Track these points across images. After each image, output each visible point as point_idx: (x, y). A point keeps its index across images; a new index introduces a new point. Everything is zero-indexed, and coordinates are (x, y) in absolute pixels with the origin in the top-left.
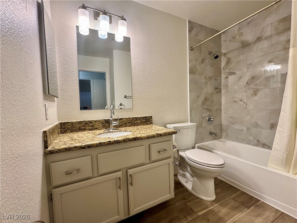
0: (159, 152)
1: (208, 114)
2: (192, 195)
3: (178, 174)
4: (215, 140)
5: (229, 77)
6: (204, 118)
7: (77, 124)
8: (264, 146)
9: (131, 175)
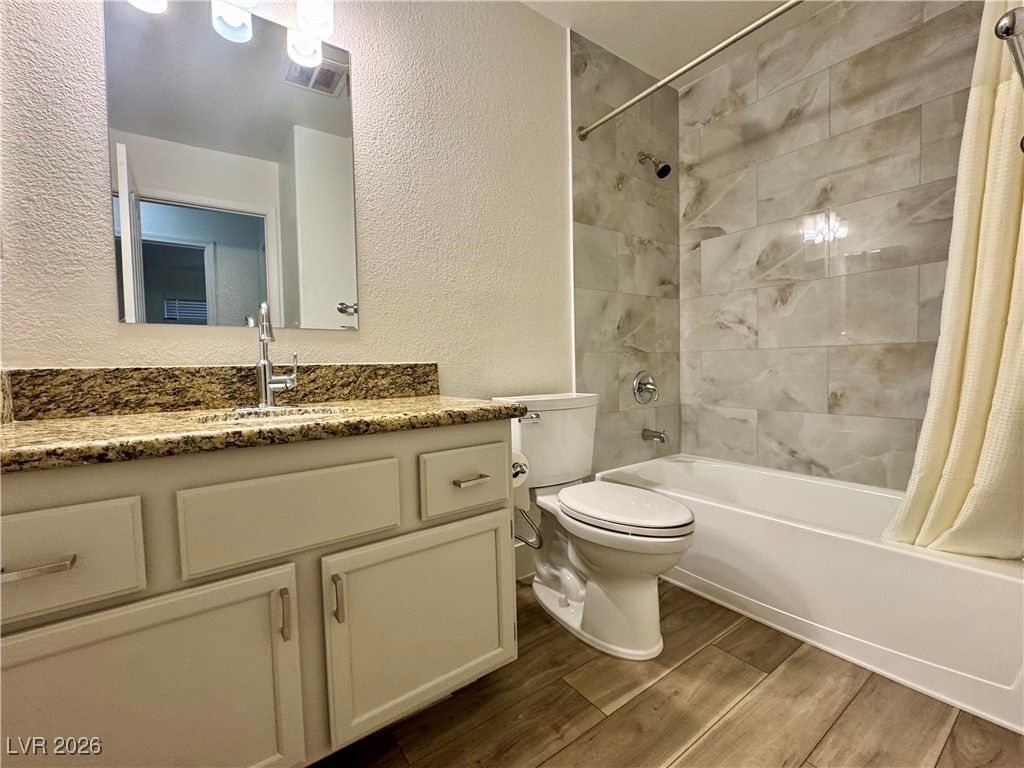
0: (457, 484)
1: (636, 367)
2: (581, 645)
3: (536, 578)
4: (659, 457)
5: (702, 243)
6: (623, 381)
7: (99, 381)
8: (810, 468)
9: (335, 579)
